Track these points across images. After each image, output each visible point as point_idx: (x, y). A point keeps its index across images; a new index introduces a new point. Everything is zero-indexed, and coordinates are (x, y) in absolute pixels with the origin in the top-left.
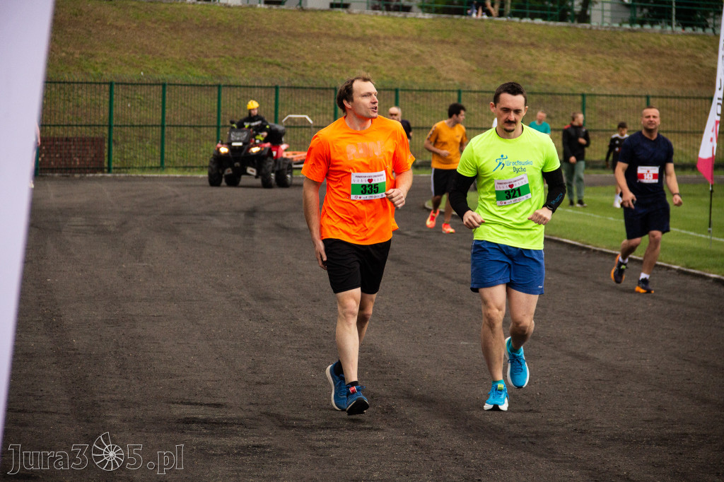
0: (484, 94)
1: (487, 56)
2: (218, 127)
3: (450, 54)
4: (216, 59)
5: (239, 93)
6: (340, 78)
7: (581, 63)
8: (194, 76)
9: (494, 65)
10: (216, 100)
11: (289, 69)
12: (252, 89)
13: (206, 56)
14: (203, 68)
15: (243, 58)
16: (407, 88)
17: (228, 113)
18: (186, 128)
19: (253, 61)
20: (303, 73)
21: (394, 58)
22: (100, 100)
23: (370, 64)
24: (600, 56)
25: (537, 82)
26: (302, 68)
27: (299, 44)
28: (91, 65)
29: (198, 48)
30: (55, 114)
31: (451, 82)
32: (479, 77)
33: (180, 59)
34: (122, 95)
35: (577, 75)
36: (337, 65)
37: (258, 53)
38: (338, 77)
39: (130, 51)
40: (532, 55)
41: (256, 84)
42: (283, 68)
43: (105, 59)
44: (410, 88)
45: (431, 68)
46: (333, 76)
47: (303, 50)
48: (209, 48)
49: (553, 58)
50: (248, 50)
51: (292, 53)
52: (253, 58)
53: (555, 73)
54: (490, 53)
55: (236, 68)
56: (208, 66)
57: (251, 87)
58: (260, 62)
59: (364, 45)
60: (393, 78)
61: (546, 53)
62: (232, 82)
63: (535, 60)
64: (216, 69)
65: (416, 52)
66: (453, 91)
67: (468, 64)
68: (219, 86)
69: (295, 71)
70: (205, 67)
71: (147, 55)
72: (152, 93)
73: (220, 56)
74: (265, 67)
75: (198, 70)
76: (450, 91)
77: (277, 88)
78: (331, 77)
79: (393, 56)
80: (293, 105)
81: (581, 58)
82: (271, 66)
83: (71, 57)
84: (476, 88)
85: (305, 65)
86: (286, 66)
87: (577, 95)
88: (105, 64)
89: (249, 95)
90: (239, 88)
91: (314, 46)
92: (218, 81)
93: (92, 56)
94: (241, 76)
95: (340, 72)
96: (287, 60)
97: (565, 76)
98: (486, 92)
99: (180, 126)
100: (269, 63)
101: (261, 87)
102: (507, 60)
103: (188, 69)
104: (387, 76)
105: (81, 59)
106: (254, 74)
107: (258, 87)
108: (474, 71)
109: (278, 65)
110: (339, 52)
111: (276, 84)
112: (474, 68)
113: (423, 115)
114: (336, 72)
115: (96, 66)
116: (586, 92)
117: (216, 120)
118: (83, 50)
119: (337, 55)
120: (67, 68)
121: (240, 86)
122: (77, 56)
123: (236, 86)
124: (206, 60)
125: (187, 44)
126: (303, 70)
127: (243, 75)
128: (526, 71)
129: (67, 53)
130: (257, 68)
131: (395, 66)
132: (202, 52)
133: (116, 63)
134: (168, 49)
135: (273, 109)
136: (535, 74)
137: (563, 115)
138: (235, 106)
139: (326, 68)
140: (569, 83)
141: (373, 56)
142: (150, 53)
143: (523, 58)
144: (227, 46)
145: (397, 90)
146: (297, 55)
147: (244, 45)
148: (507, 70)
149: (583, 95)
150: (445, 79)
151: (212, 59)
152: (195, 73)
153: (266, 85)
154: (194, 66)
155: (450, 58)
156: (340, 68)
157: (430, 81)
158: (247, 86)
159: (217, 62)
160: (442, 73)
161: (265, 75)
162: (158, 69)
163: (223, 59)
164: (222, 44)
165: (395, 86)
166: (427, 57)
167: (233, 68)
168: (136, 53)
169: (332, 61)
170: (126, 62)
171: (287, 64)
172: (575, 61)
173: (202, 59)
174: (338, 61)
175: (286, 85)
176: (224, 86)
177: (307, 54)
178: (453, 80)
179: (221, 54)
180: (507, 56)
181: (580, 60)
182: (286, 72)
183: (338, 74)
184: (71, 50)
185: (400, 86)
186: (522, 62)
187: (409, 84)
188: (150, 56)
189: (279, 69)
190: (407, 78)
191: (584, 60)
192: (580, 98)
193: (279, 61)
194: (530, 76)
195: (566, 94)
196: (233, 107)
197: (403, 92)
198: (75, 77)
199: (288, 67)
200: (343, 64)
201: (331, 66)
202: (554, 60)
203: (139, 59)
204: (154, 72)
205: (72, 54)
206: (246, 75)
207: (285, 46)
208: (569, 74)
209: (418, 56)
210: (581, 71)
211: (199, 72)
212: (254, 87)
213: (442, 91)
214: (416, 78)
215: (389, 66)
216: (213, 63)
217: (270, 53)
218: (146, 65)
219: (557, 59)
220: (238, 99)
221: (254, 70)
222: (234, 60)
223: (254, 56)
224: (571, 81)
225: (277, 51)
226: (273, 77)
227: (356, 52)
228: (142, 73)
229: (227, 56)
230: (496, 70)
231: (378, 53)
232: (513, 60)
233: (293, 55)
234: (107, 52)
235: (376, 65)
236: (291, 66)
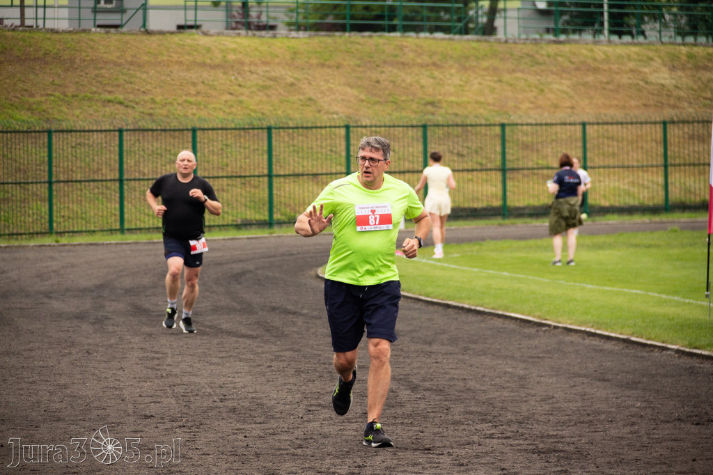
0: (378, 129)
1: (378, 82)
2: (50, 183)
3: (332, 81)
4: (43, 99)
5: (74, 139)
6: (197, 116)
7: (497, 85)
8: (18, 120)
9: (387, 92)
10: (46, 150)
11: (134, 108)
12: (91, 134)
13: (32, 95)
14: (28, 110)
15: (77, 96)
16: (281, 125)
17: (62, 165)
19: (90, 99)
20: (152, 111)
21: (264, 88)
23: (234, 98)
24: (519, 75)
25: (443, 111)
26: (149, 105)
27: (143, 76)
29: (21, 86)
31: (335, 116)
32: (369, 108)
35: (491, 101)
36: (192, 99)
37: (94, 89)
38: (194, 115)
40: (434, 78)
41: (95, 128)
42: (127, 106)
44: (286, 126)
45: (310, 99)
46: (189, 114)
47: (151, 84)
48: (34, 85)
49: (461, 80)
50: (83, 85)
51: (137, 87)
52: (90, 95)
53: (465, 99)
54: (382, 77)
55: (68, 109)
56: (34, 107)
57: (89, 131)
58: (97, 100)
59: (224, 73)
60: (263, 114)
61: (452, 75)
62: (64, 126)
63: (439, 84)
64: (44, 111)
65: (290, 80)
66: (339, 127)
67: (355, 92)
68: (49, 132)
69: (141, 109)
70: (30, 109)
73: (48, 95)
74: (104, 106)
75: (23, 112)
76: (335, 127)
77: (120, 131)
78: (186, 116)
79: (261, 86)
80: (141, 153)
81: (495, 79)
82: (111, 104)
84: (366, 122)
85: (153, 101)
86: (130, 104)
87: (494, 125)
89: (87, 142)
90: (73, 133)
92: (46, 126)
94: (75, 118)
95: (197, 109)
96: (131, 97)
97: (477, 102)
98: (380, 127)
100: (109, 101)
101: (101, 131)
102: (404, 85)
103: (10, 111)
104: (255, 111)
106: (91, 115)
107: (97, 131)
108: (362, 101)
109: (121, 103)
110: (194, 84)
111: (120, 126)
112: (363, 97)
113: (303, 158)
114: (192, 109)
116: (506, 121)
117: (46, 174)
119: (192, 88)
121: (75, 131)
123: (71, 131)
124: (32, 100)
126: (151, 108)
127: (78, 117)
128: (429, 99)
130: (95, 107)
131: (265, 98)
132: (26, 90)
135: (117, 158)
136: (440, 101)
137: (476, 152)
138: (70, 156)
139: (179, 104)
140: (481, 111)
141: (237, 88)
143: (423, 82)
144: (57, 82)
145: (269, 129)
146: (142, 90)
147: (77, 80)
148: (403, 98)
149: (503, 126)
150: (328, 113)
151: (39, 98)
153: (108, 128)
154: (17, 108)
155: (332, 86)
156: (198, 104)
157: (309, 116)
158: (84, 131)
159: (45, 102)
160: (323, 104)
161: (104, 116)
163: (53, 98)
164: (51, 80)
165: (265, 124)
166: (303, 86)
167: (64, 109)
169: (186, 95)
171: (131, 101)
172: (488, 83)
173: (26, 99)
174: (194, 95)
175: (132, 127)
176: (55, 131)
177: (155, 88)
178: (337, 113)
179: (49, 92)
180: (404, 81)
181: (496, 82)
182: (130, 111)
183: (194, 111)
185: (272, 123)
186: (422, 87)
187: (284, 121)
189: (121, 108)
190: (279, 112)
191: (500, 81)
192: (498, 130)
193: (121, 97)
194: (432, 104)
195: (481, 125)
196: (67, 157)
197: (277, 130)
199: (133, 105)
200: (199, 98)
201: (186, 101)
202: (462, 83)
206: (81, 117)
207: (127, 79)
208: (482, 99)
209: (292, 85)
210: (495, 96)
211: (24, 115)
212: (92, 131)
213: (325, 127)
214: (290, 112)
215: (257, 99)
216: (40, 103)
217: (110, 89)
219: (466, 82)
220: (72, 147)
221: (91, 110)
222: (66, 99)
223: (91, 93)
224: (485, 109)
225: (118, 86)
226: (115, 118)
227: (215, 83)
229: (57, 94)
230: (391, 99)
231: (242, 84)
232: (411, 86)
233: (139, 90)
235: (241, 98)
236: (137, 103)
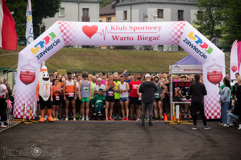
4: (145, 65)
13: (142, 65)
14: (141, 68)
15: (152, 65)
26: (167, 67)
27: (167, 61)
29: (140, 62)
33: (135, 66)
37: (156, 64)
39: (122, 63)
48: (143, 62)
50: (153, 63)
51: (165, 63)
55: (150, 68)
56: (142, 67)
58: (156, 66)
64: (144, 68)
69: (165, 68)
71: (126, 64)
73: (146, 65)
88: (115, 67)
91: (171, 62)
93: (112, 65)
96: (164, 65)
100: (159, 66)
103: (137, 68)
109: (161, 67)
118: (110, 63)
122: (108, 65)
124: (142, 66)
125: (137, 62)
133: (118, 67)
134: (132, 63)
142: (127, 64)
144: (148, 62)
147: (152, 61)
151: (144, 65)
152: (139, 69)
154: (139, 67)
161: (157, 69)
168: (124, 64)
170: (120, 66)
173: (141, 65)
182: (163, 68)
184: (106, 63)
188: (127, 65)
193: (161, 65)
199: (164, 67)
205: (106, 64)
207: (163, 62)
211: (140, 69)
216: (144, 66)
217: (159, 64)
221: (155, 68)
222: (150, 65)
225: (161, 63)
229: (148, 64)
234: (116, 64)
236: (165, 67)
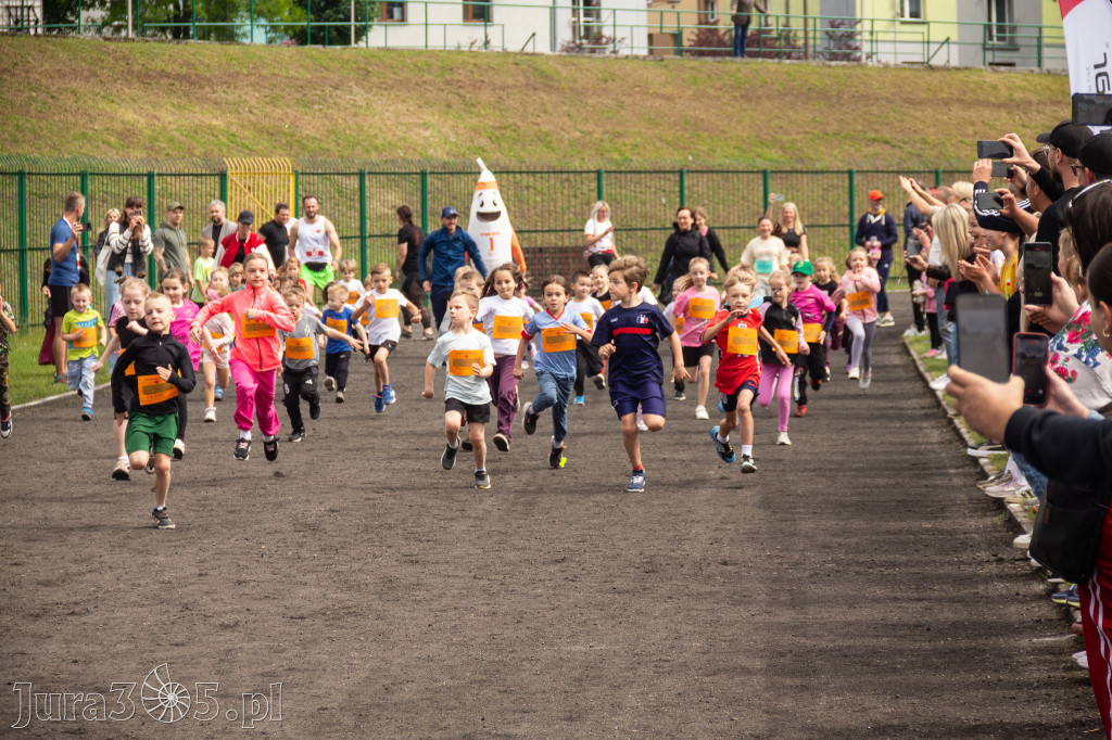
4: (799, 137)
8: (766, 159)
11: (901, 148)
13: (787, 133)
14: (781, 148)
15: (839, 134)
18: (742, 230)
19: (852, 138)
20: (921, 152)
22: (621, 195)
26: (919, 145)
27: (918, 114)
28: (616, 149)
29: (776, 122)
30: (550, 215)
33: (748, 138)
34: (656, 188)
37: (860, 127)
39: (678, 128)
42: (893, 146)
43: (638, 139)
46: (962, 155)
47: (924, 122)
48: (791, 122)
50: (847, 123)
51: (908, 126)
52: (853, 134)
55: (826, 148)
56: (788, 145)
58: (862, 139)
59: (1009, 113)
64: (798, 150)
69: (909, 149)
70: (783, 148)
71: (700, 133)
72: (700, 184)
73: (806, 133)
74: (868, 146)
75: (773, 151)
78: (958, 158)
82: (876, 144)
83: (588, 137)
85: (924, 141)
86: (897, 144)
88: (637, 146)
89: (841, 184)
91: (939, 117)
93: (619, 135)
94: (833, 158)
96: (900, 136)
99: (734, 228)
100: (874, 140)
103: (759, 150)
105: (602, 140)
106: (851, 155)
109: (887, 142)
110: (972, 124)
115: (623, 148)
118: (609, 127)
119: (970, 127)
120: (579, 152)
122: (596, 135)
124: (785, 138)
125: (762, 117)
126: (921, 149)
127: (835, 157)
129: (581, 132)
130: (857, 146)
132: (781, 127)
133: (654, 146)
134: (733, 124)
139: (953, 145)
141: (1019, 128)
142: (706, 130)
144: (819, 119)
146: (914, 129)
147: (841, 117)
151: (795, 137)
152: (766, 155)
154: (767, 147)
159: (801, 141)
161: (866, 156)
162: (714, 152)
163: (811, 136)
164: (812, 116)
167: (822, 148)
168: (686, 130)
169: (962, 135)
170: (668, 143)
171: (900, 141)
173: (779, 137)
174: (972, 135)
175: (896, 169)
177: (929, 127)
182: (897, 151)
184: (589, 127)
188: (706, 134)
189: (887, 147)
193: (887, 136)
198: (589, 164)
199: (901, 144)
201: (962, 142)
203: (689, 138)
204: (708, 155)
205: (590, 134)
206: (839, 157)
207: (899, 117)
211: (774, 154)
216: (794, 141)
217: (877, 127)
218: (698, 147)
220: (824, 190)
221: (852, 150)
222: (826, 137)
223: (855, 131)
225: (888, 124)
227: (997, 123)
228: (690, 158)
229: (816, 132)
231: (1026, 124)
233: (909, 129)
234: (643, 130)
236: (905, 143)
